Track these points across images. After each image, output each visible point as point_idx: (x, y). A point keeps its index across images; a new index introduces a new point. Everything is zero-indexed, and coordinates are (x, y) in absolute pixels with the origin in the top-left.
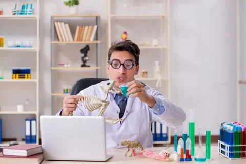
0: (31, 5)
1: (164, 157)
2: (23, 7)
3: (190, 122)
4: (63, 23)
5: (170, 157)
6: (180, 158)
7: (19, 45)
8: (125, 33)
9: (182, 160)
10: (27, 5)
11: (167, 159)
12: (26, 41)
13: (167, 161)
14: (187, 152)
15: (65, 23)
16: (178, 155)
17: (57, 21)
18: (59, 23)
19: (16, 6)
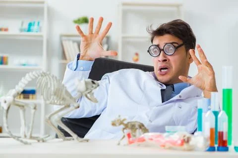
0: (39, 23)
1: (179, 142)
2: (30, 25)
3: (226, 87)
4: (71, 43)
5: (191, 143)
6: (209, 143)
7: (24, 64)
8: (137, 54)
9: (212, 149)
10: (34, 23)
11: (185, 146)
12: (32, 60)
13: (185, 150)
14: (221, 135)
15: (74, 42)
16: (206, 140)
17: (65, 40)
18: (67, 42)
19: (22, 24)
